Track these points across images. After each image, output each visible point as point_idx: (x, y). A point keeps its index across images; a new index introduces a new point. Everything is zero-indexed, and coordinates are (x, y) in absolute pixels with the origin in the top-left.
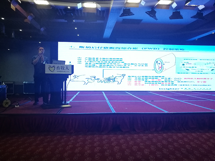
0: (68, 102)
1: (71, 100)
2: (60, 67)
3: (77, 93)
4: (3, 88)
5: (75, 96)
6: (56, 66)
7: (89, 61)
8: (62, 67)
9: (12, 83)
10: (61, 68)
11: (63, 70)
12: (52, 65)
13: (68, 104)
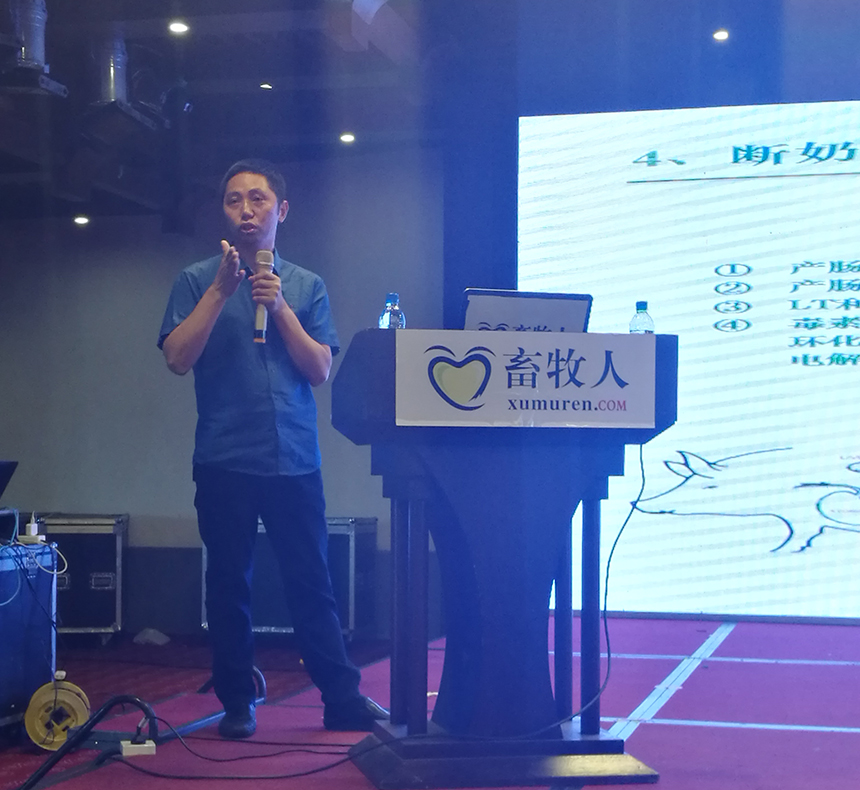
0: (619, 729)
1: (648, 709)
2: (542, 362)
3: (704, 635)
4: (25, 571)
5: (688, 667)
6: (502, 346)
7: (835, 295)
8: (555, 357)
9: (109, 530)
10: (545, 369)
11: (570, 392)
12: (459, 342)
13: (615, 748)
